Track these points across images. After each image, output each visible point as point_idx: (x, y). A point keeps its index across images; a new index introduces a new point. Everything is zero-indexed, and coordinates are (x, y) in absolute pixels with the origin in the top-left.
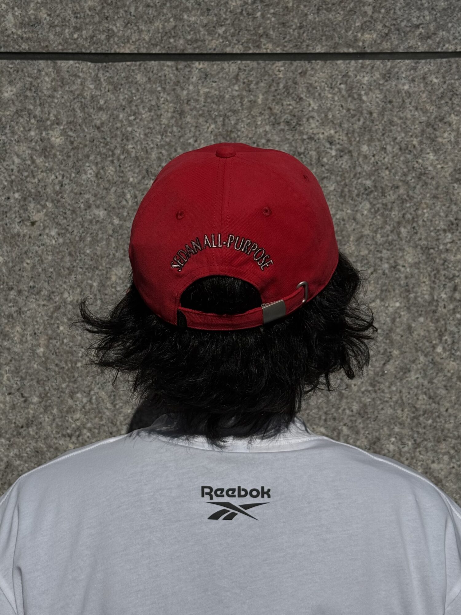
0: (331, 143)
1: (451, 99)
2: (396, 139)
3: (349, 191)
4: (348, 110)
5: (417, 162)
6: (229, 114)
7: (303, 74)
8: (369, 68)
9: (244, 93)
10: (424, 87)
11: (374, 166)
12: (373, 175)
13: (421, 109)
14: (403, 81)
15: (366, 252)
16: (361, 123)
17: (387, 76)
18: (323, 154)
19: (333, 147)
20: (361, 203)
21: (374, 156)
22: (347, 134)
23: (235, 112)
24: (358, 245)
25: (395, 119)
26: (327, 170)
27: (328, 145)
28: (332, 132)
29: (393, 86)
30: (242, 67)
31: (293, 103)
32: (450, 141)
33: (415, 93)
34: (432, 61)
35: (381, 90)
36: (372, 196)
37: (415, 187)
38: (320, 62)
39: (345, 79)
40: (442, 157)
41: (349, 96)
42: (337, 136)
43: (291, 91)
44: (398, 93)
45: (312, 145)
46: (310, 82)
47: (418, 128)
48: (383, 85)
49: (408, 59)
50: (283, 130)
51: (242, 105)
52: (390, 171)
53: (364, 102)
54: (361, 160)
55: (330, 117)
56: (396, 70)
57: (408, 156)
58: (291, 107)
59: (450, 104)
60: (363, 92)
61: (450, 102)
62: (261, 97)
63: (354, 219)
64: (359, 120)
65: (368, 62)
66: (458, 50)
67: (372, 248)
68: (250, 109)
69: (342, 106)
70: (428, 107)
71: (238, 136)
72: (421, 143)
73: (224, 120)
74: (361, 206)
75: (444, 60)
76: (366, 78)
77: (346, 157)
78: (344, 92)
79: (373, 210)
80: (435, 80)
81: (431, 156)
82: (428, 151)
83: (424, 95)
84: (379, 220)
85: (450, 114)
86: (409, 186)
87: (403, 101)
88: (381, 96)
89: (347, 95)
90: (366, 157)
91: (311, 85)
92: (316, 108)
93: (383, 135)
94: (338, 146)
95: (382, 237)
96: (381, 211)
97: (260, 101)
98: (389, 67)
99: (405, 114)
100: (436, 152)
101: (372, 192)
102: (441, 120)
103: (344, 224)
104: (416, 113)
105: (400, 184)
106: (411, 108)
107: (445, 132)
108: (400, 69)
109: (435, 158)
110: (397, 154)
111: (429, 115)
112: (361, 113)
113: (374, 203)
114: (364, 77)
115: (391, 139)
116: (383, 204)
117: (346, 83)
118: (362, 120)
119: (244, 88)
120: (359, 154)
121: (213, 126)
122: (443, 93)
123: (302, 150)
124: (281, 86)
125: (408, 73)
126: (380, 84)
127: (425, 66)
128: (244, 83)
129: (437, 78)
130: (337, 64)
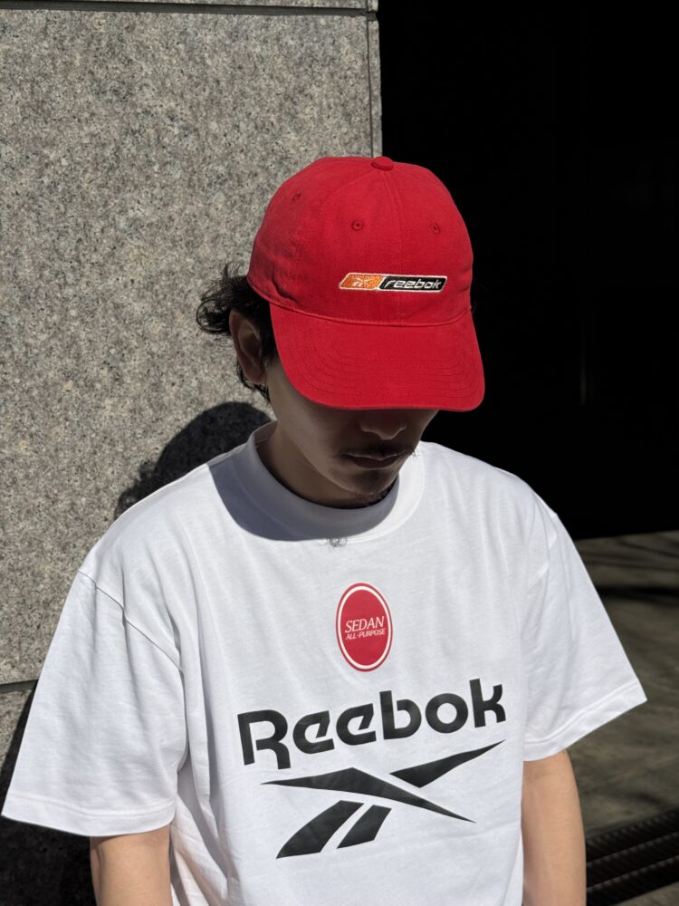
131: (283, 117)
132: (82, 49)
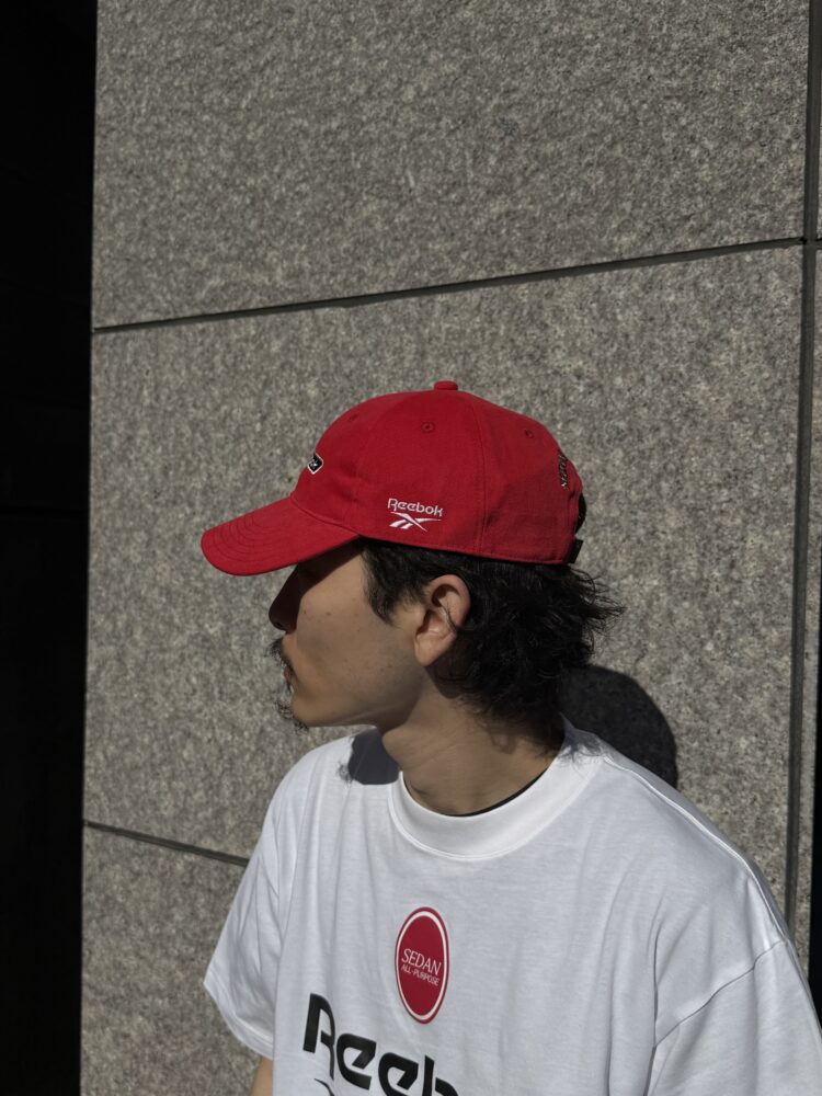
0: (579, 377)
1: (730, 308)
2: (657, 366)
3: (599, 436)
4: (600, 334)
5: (684, 395)
6: (470, 351)
7: (549, 295)
8: (626, 279)
9: (486, 325)
10: (695, 295)
11: (629, 403)
12: (628, 415)
13: (691, 325)
14: (669, 290)
15: (618, 513)
16: (614, 349)
17: (647, 287)
18: (570, 391)
19: (581, 382)
20: (612, 451)
21: (629, 390)
22: (598, 364)
23: (476, 348)
24: (608, 504)
25: (657, 341)
26: (574, 410)
27: (575, 380)
28: (581, 363)
29: (655, 299)
30: (485, 295)
31: (537, 331)
32: (728, 365)
33: (682, 304)
34: (706, 261)
35: (640, 306)
36: (626, 441)
37: (680, 429)
38: (569, 279)
39: (597, 296)
40: (717, 387)
41: (601, 317)
42: (586, 368)
43: (535, 317)
44: (661, 306)
45: (558, 381)
46: (556, 304)
47: (686, 350)
48: (643, 298)
49: (675, 261)
50: (525, 365)
51: (483, 339)
52: (649, 409)
53: (618, 322)
54: (613, 395)
55: (579, 345)
56: (660, 277)
57: (673, 388)
58: (535, 337)
59: (728, 316)
60: (618, 310)
61: (729, 312)
62: (503, 327)
63: (604, 471)
64: (612, 346)
65: (624, 272)
66: (741, 242)
67: (625, 507)
68: (491, 343)
69: (592, 330)
70: (699, 322)
71: (478, 376)
72: (689, 369)
73: (464, 359)
74: (612, 454)
75: (722, 257)
76: (622, 293)
77: (596, 393)
78: (595, 313)
79: (627, 460)
80: (710, 286)
81: (703, 386)
82: (699, 379)
83: (695, 307)
84: (634, 473)
85: (729, 328)
86: (673, 428)
87: (668, 317)
88: (640, 313)
89: (598, 316)
90: (619, 392)
91: (558, 307)
92: (563, 335)
93: (642, 362)
94: (587, 381)
95: (638, 493)
96: (637, 461)
97: (502, 333)
98: (650, 275)
99: (669, 333)
100: (708, 380)
101: (626, 436)
102: (716, 338)
103: (592, 478)
104: (684, 331)
105: (662, 424)
106: (678, 325)
107: (721, 353)
108: (664, 275)
109: (707, 388)
110: (658, 386)
111: (700, 331)
112: (615, 337)
113: (630, 449)
114: (619, 291)
115: (651, 367)
116: (639, 452)
117: (598, 301)
118: (616, 346)
119: (486, 321)
120: (611, 389)
121: (453, 366)
122: (719, 301)
123: (546, 388)
124: (525, 312)
125: (675, 280)
126: (639, 298)
127: (696, 268)
128: (486, 313)
129: (712, 282)
130: (587, 279)
131: (694, 367)
132: (507, 319)
